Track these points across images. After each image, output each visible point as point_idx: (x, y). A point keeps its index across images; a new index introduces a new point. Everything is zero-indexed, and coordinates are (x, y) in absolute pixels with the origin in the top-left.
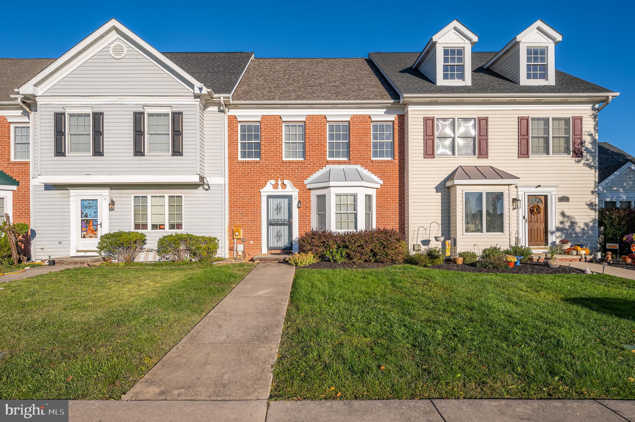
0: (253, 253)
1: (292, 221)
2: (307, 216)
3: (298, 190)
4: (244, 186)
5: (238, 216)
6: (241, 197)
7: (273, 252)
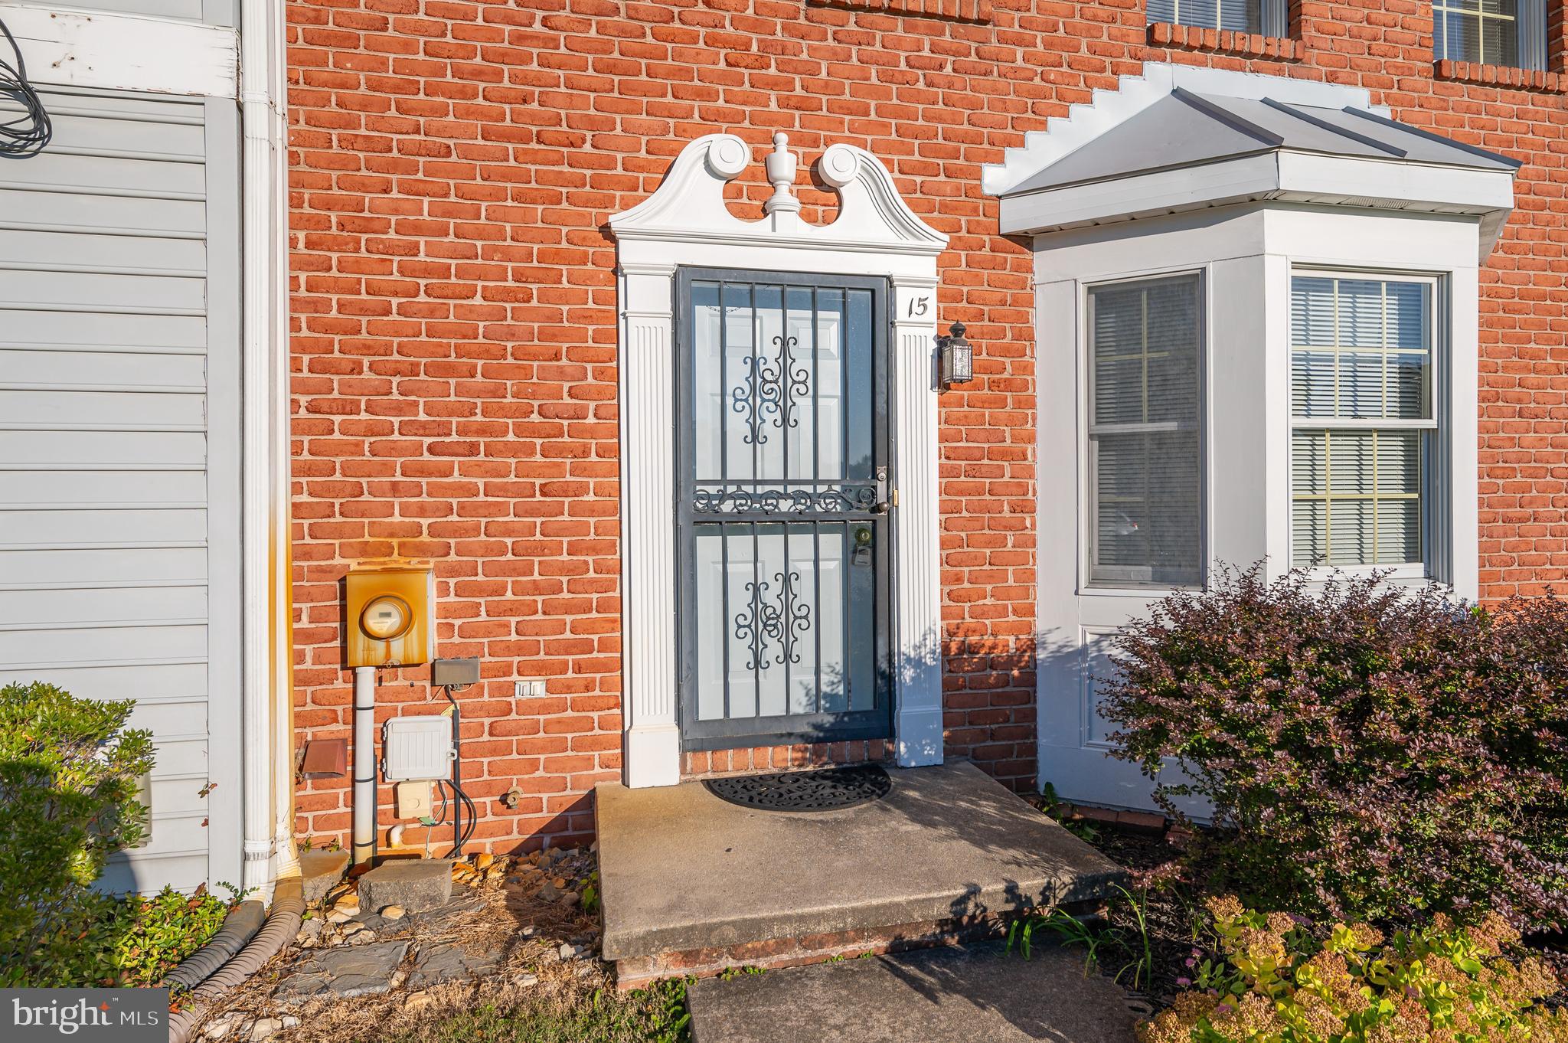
0: (544, 785)
1: (890, 498)
2: (1006, 454)
3: (941, 241)
4: (453, 172)
5: (393, 449)
6: (427, 271)
7: (735, 764)
